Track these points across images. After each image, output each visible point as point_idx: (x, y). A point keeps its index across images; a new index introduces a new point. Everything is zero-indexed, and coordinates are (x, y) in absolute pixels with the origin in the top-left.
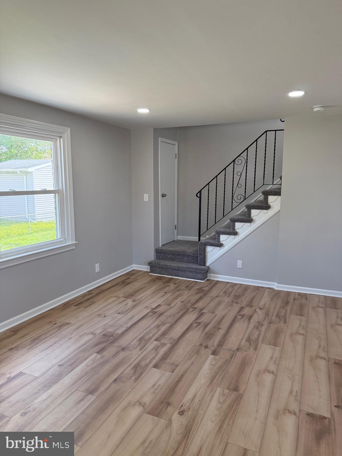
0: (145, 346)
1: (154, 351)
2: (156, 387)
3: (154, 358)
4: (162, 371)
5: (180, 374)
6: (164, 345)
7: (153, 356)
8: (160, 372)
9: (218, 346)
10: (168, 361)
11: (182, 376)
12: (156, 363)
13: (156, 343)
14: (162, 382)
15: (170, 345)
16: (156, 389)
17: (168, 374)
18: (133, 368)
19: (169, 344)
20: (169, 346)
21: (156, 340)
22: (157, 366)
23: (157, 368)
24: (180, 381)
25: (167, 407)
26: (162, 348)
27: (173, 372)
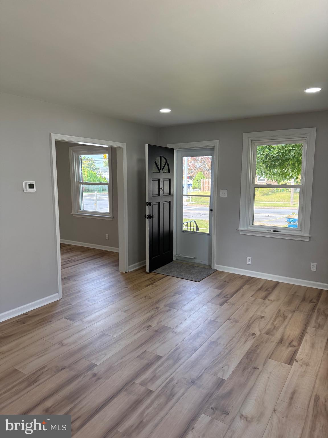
0: (167, 383)
1: (157, 375)
2: (163, 341)
3: (158, 366)
4: (154, 353)
5: (139, 349)
6: (143, 384)
7: (160, 369)
8: (156, 352)
9: (80, 375)
10: (146, 362)
11: (138, 348)
12: (158, 361)
13: (152, 388)
14: (157, 345)
15: (135, 382)
16: (163, 340)
17: (150, 350)
18: (182, 358)
19: (137, 383)
20: (138, 381)
21: (151, 392)
22: (158, 357)
23: (159, 355)
24: (142, 344)
25: (158, 330)
26: (147, 379)
27: (145, 351)
